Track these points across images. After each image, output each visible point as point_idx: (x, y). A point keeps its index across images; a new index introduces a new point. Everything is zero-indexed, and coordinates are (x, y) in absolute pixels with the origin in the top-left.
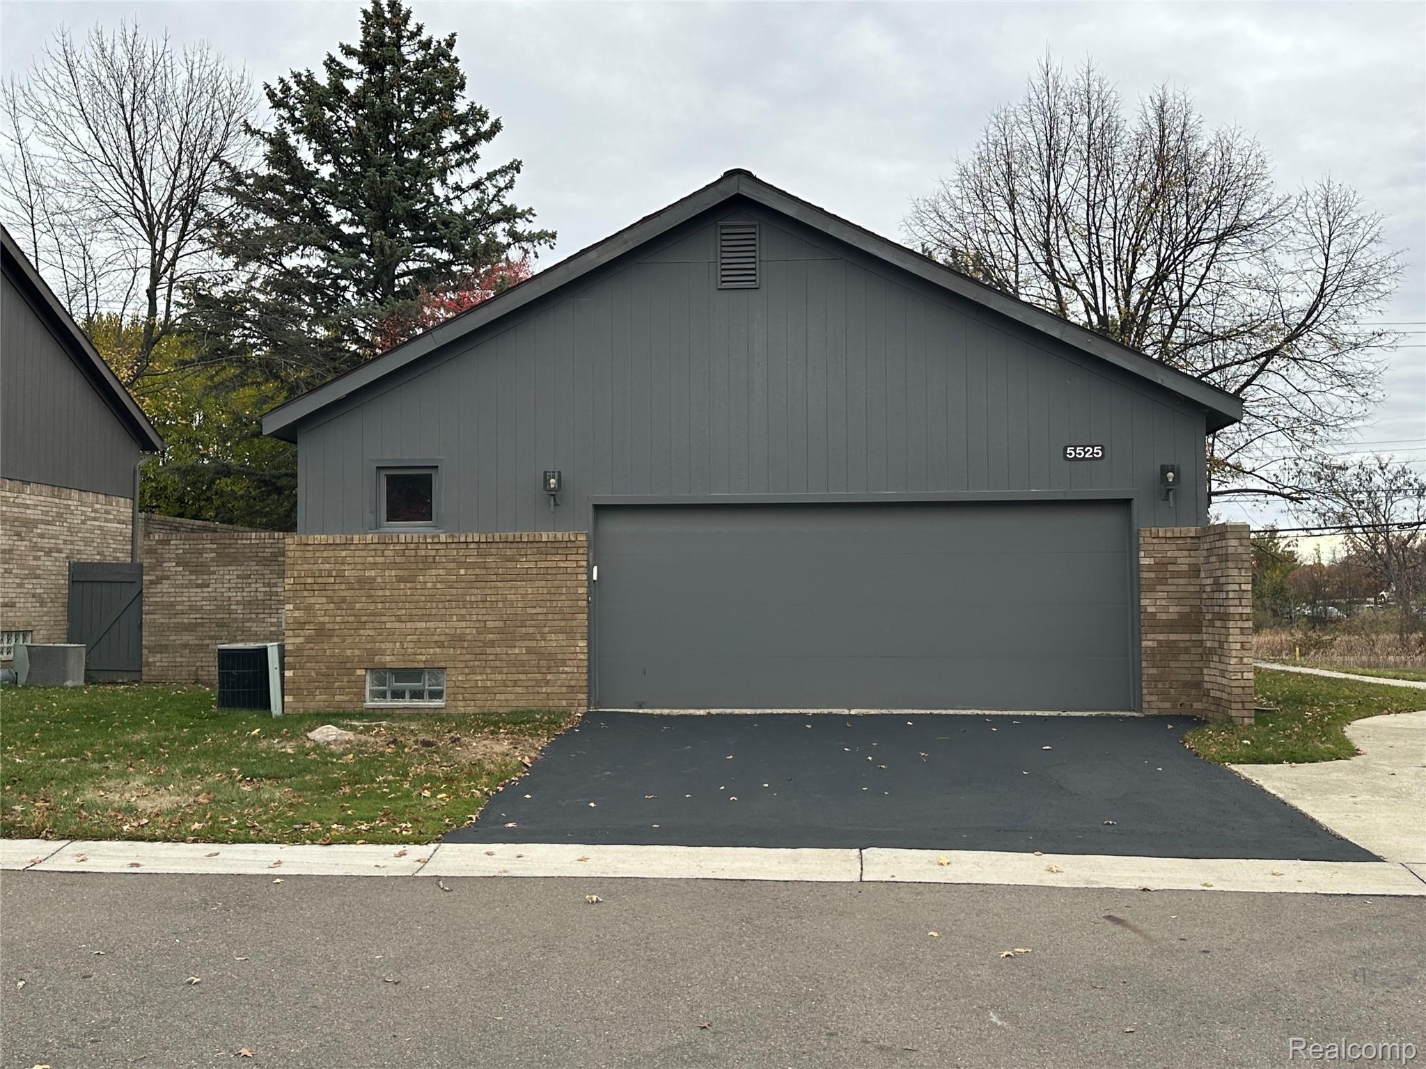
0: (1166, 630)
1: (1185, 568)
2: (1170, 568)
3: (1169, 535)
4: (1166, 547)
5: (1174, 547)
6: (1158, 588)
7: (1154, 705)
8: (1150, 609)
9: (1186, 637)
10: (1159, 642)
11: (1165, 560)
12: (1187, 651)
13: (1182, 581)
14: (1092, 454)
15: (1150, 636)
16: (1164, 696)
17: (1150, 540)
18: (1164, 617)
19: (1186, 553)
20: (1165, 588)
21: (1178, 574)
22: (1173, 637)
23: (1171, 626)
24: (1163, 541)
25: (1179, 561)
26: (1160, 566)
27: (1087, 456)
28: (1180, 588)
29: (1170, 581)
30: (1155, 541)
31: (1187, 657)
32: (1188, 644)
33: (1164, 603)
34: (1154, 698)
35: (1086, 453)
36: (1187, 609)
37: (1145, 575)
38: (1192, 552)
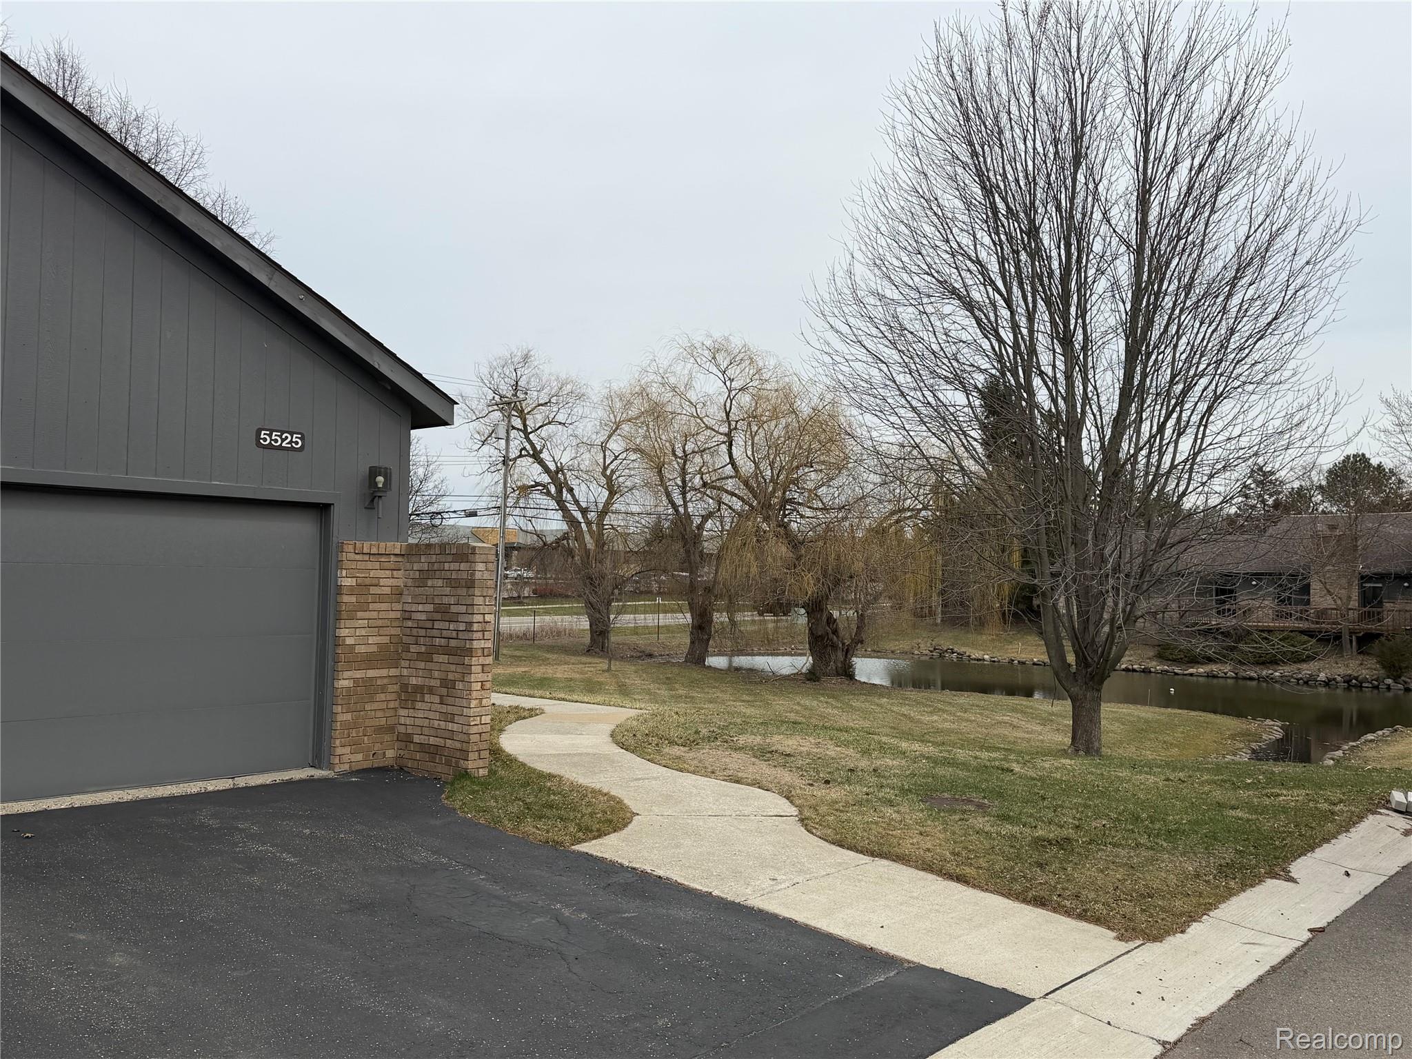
0: (364, 666)
1: (387, 590)
2: (373, 590)
3: (374, 551)
4: (370, 566)
5: (377, 565)
6: (360, 614)
7: (345, 759)
8: (349, 641)
9: (384, 672)
10: (355, 680)
11: (368, 581)
12: (383, 689)
13: (384, 606)
14: (291, 442)
15: (347, 674)
16: (355, 745)
17: (352, 556)
18: (363, 649)
19: (388, 573)
20: (366, 615)
21: (380, 598)
22: (371, 673)
23: (369, 661)
24: (366, 558)
25: (382, 582)
26: (362, 588)
27: (284, 445)
28: (382, 615)
29: (371, 606)
30: (358, 557)
31: (382, 696)
32: (385, 681)
33: (363, 632)
34: (347, 750)
35: (283, 440)
36: (386, 640)
37: (346, 599)
38: (395, 572)
